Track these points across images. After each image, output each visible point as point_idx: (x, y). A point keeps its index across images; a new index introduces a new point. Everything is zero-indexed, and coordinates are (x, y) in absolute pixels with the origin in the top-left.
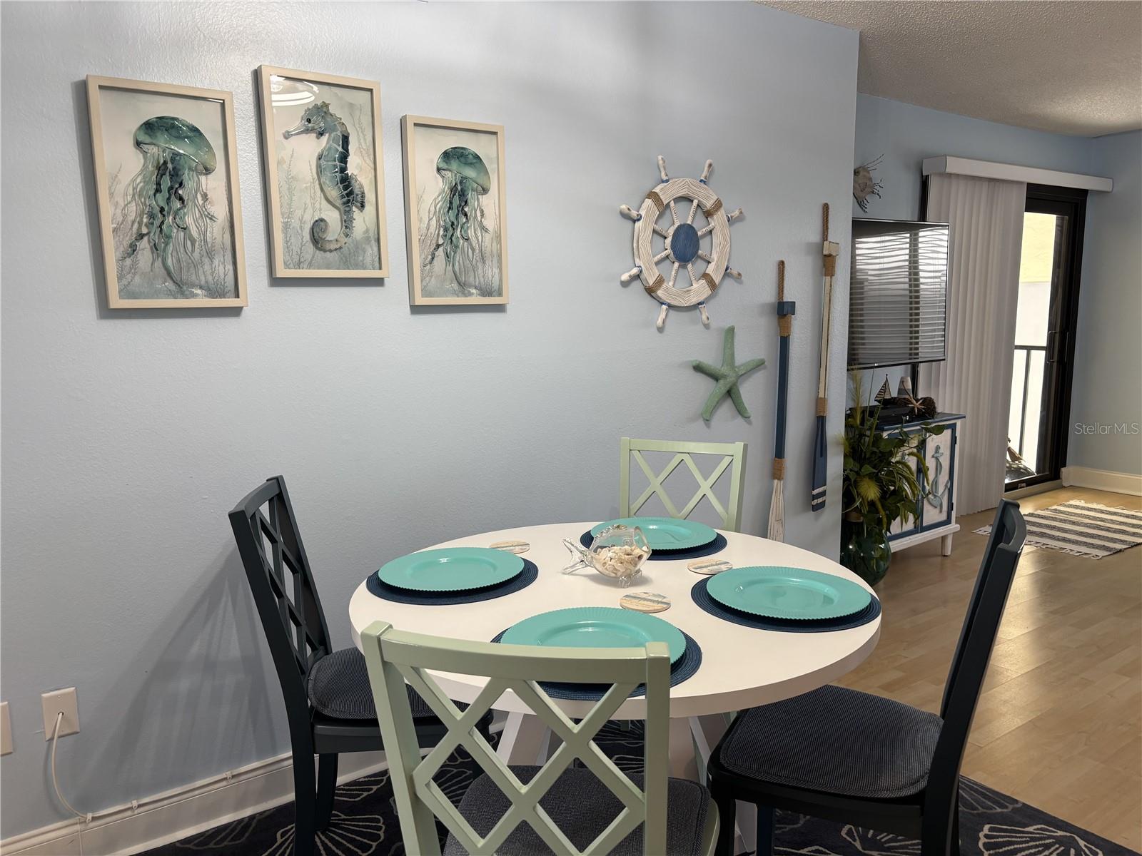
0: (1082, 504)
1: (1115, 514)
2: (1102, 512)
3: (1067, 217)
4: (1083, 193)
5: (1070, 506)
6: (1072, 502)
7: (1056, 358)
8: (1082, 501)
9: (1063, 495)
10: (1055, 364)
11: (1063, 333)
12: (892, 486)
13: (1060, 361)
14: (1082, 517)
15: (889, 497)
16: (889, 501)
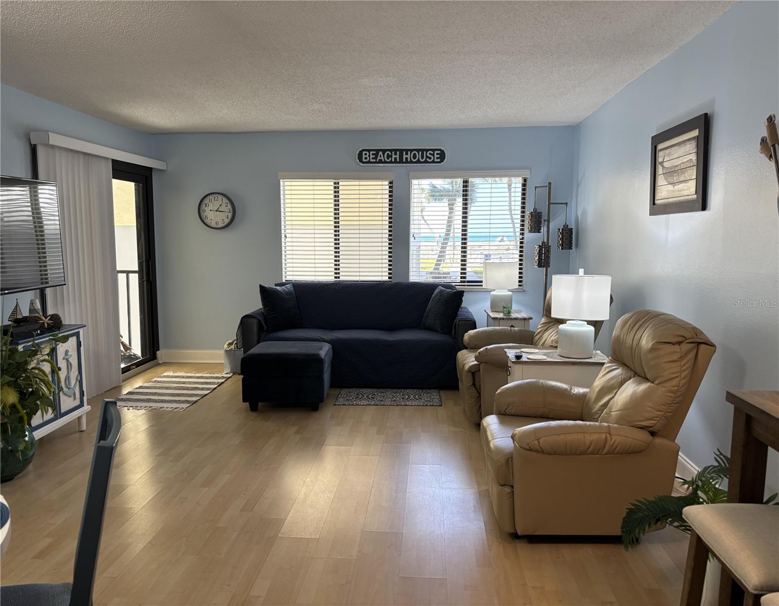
0: (171, 374)
1: (191, 377)
2: (183, 377)
3: (141, 185)
4: (150, 170)
5: (165, 377)
6: (165, 374)
7: (145, 279)
8: (171, 372)
9: (159, 370)
10: (145, 282)
11: (147, 262)
12: (30, 388)
13: (148, 280)
14: (172, 383)
15: (28, 397)
16: (29, 401)
